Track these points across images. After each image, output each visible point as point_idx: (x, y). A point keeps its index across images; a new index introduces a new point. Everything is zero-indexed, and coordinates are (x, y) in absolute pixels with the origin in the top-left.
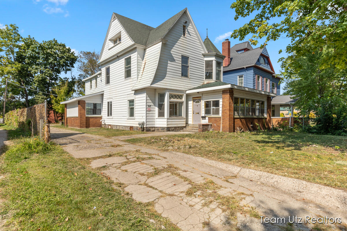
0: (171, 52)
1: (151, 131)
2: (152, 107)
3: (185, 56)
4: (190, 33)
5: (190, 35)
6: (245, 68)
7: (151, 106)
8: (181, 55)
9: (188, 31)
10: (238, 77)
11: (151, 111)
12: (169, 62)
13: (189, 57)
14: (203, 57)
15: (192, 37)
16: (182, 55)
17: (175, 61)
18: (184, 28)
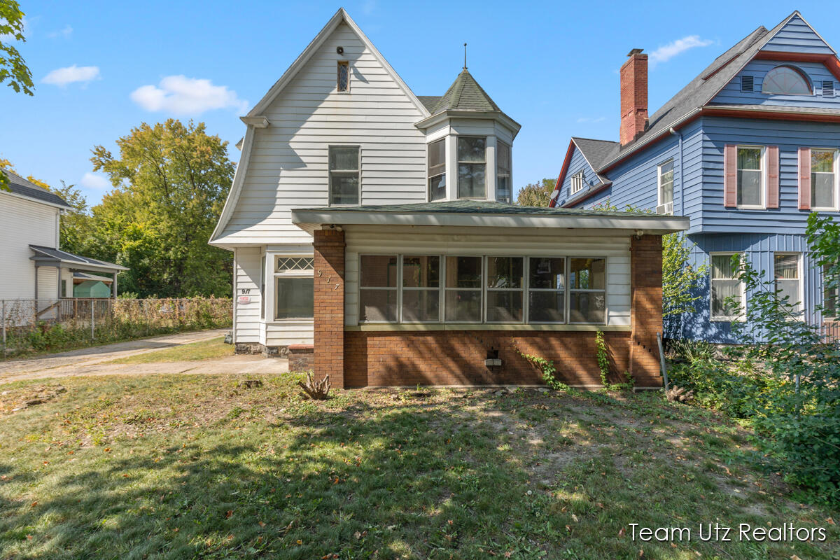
0: (292, 145)
1: (252, 352)
2: (252, 292)
3: (342, 146)
4: (367, 78)
5: (366, 82)
6: (671, 130)
7: (249, 290)
8: (326, 146)
9: (357, 74)
10: (659, 169)
11: (250, 303)
12: (283, 173)
13: (359, 146)
14: (419, 133)
15: (371, 85)
16: (329, 146)
17: (306, 166)
18: (343, 67)
